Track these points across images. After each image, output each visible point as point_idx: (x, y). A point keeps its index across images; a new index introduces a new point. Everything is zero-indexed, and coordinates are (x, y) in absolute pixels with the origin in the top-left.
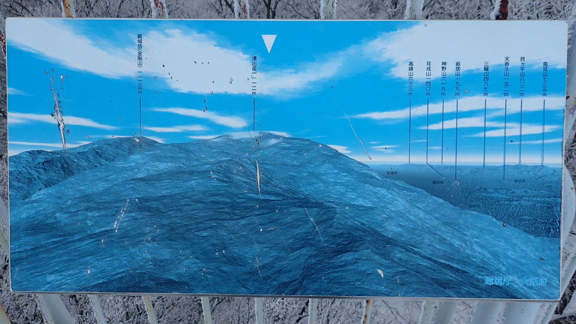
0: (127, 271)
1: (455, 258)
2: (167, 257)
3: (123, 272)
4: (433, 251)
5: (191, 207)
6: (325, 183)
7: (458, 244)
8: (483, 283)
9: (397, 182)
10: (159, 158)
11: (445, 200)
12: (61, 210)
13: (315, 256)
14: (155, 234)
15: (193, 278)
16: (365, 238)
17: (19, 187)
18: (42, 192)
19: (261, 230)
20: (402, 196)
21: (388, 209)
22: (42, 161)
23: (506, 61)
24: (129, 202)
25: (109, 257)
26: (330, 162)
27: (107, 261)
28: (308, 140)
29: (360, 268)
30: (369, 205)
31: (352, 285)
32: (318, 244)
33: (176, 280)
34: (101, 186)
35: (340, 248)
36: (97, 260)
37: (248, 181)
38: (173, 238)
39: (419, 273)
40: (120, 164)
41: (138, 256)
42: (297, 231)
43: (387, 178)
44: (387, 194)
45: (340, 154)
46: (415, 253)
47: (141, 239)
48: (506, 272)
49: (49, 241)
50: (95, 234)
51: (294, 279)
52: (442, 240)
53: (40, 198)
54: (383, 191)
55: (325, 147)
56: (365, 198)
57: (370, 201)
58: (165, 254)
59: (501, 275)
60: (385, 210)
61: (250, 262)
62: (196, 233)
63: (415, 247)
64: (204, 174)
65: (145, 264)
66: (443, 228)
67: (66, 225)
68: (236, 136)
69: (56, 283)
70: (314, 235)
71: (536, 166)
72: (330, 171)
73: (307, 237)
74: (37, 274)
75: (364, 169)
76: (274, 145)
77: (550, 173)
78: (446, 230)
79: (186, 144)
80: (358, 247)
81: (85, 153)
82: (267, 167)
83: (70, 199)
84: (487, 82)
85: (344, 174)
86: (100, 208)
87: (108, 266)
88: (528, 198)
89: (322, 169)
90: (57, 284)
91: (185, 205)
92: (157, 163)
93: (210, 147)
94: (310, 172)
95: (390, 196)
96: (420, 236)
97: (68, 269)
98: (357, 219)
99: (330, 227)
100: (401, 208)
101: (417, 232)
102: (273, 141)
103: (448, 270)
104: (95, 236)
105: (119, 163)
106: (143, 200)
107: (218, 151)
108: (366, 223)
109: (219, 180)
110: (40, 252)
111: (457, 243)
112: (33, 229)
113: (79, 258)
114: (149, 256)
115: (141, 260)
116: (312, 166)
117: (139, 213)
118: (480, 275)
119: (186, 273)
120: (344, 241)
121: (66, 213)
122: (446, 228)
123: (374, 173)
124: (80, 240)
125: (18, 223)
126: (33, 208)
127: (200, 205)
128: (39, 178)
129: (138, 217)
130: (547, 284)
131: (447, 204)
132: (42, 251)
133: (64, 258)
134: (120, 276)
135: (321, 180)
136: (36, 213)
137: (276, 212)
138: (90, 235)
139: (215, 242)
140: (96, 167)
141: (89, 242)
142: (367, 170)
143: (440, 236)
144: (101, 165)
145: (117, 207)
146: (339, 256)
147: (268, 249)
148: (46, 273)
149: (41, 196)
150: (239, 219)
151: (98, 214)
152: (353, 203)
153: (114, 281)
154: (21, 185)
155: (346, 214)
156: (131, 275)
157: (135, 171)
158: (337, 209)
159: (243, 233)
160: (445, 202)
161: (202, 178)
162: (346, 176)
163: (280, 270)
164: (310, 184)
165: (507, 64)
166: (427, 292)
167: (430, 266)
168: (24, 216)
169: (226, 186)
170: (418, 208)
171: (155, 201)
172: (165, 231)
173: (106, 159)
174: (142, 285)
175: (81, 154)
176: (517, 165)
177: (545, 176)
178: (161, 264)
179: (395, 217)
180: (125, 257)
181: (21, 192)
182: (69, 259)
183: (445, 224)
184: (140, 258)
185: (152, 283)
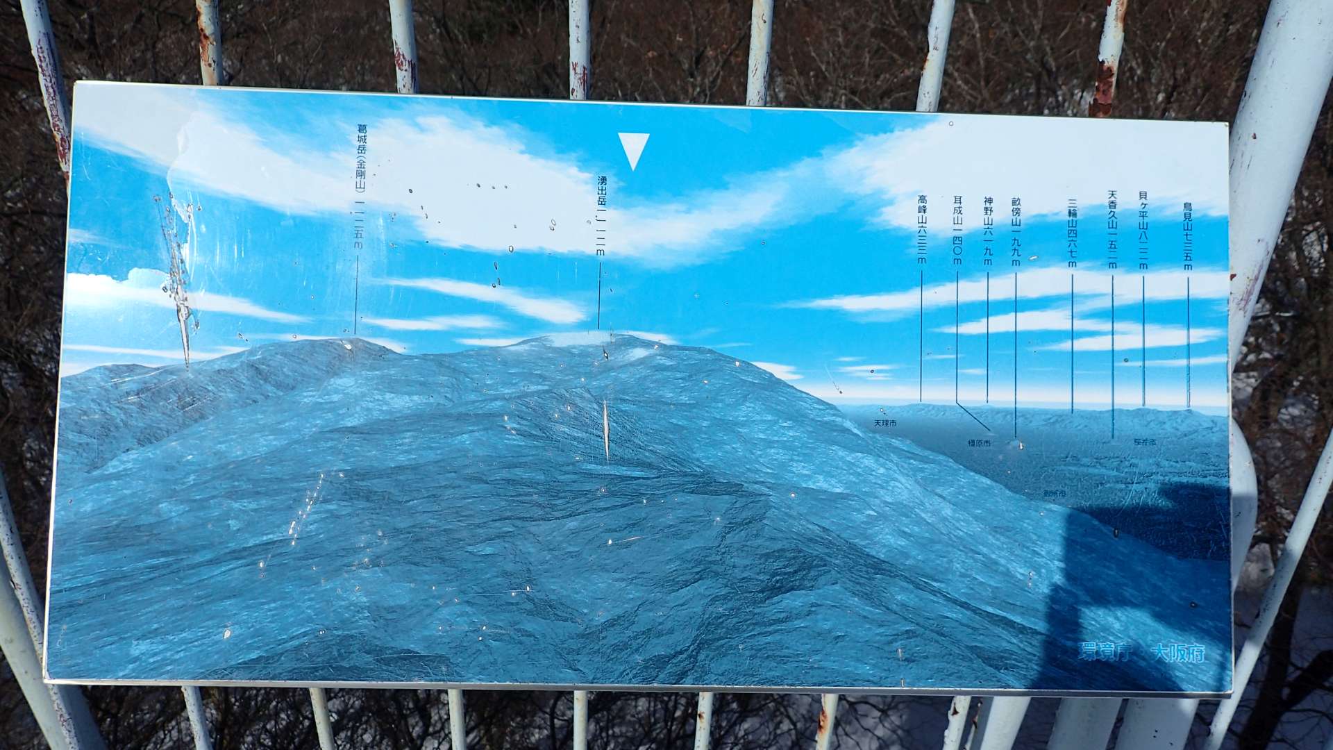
0: (313, 631)
1: (1018, 603)
2: (404, 601)
3: (305, 634)
4: (972, 589)
5: (459, 492)
6: (746, 441)
7: (1022, 574)
9: (896, 442)
10: (392, 385)
11: (996, 481)
12: (172, 495)
13: (725, 598)
14: (378, 551)
15: (460, 649)
16: (828, 559)
17: (80, 444)
18: (133, 455)
19: (610, 542)
20: (905, 472)
21: (876, 497)
22: (134, 387)
24: (323, 480)
25: (274, 601)
26: (757, 399)
27: (270, 610)
28: (710, 351)
29: (820, 624)
30: (838, 490)
31: (802, 661)
32: (730, 572)
33: (423, 653)
34: (265, 443)
35: (777, 581)
36: (248, 607)
37: (584, 435)
38: (417, 560)
39: (942, 635)
40: (308, 397)
41: (339, 598)
42: (688, 545)
43: (874, 432)
44: (874, 466)
45: (779, 382)
46: (934, 592)
47: (346, 560)
49: (141, 565)
50: (245, 549)
51: (678, 649)
52: (990, 566)
53: (125, 470)
54: (869, 461)
55: (747, 366)
56: (829, 475)
57: (840, 482)
58: (401, 593)
60: (871, 500)
62: (470, 548)
63: (936, 581)
64: (490, 420)
65: (354, 616)
66: (991, 540)
67: (180, 530)
68: (560, 340)
69: (151, 660)
70: (724, 553)
71: (1175, 412)
72: (758, 417)
73: (706, 556)
74: (109, 639)
75: (828, 414)
76: (642, 361)
77: (1206, 425)
78: (998, 543)
79: (452, 356)
80: (815, 579)
81: (231, 371)
82: (624, 407)
83: (195, 471)
85: (785, 424)
86: (258, 493)
87: (270, 622)
88: (1162, 478)
89: (743, 412)
90: (154, 662)
91: (446, 487)
92: (388, 396)
93: (505, 363)
94: (715, 418)
95: (882, 470)
96: (944, 557)
97: (182, 627)
98: (813, 519)
99: (757, 536)
100: (904, 496)
101: (938, 547)
102: (639, 353)
103: (1003, 629)
104: (245, 554)
105: (305, 394)
106: (355, 475)
107: (521, 370)
108: (834, 528)
109: (520, 433)
110: (118, 589)
111: (1021, 571)
112: (106, 538)
113: (207, 603)
114: (365, 599)
115: (347, 608)
116: (720, 405)
117: (345, 503)
119: (443, 637)
120: (785, 567)
121: (182, 502)
122: (998, 540)
123: (848, 422)
124: (212, 562)
125: (74, 523)
126: (108, 491)
127: (477, 488)
128: (126, 424)
129: (343, 513)
131: (998, 488)
132: (124, 587)
133: (173, 602)
134: (295, 643)
135: (739, 435)
136: (115, 502)
137: (642, 502)
138: (234, 551)
139: (510, 567)
140: (255, 402)
141: (231, 566)
142: (834, 415)
143: (984, 555)
144: (267, 397)
145: (297, 490)
146: (775, 599)
147: (623, 584)
148: (130, 637)
149: (129, 465)
150: (563, 517)
151: (253, 506)
152: (804, 485)
153: (282, 654)
154: (84, 439)
155: (790, 508)
156: (321, 640)
157: (341, 412)
158: (771, 498)
159: (571, 549)
160: (994, 484)
161: (486, 429)
162: (790, 428)
163: (649, 630)
164: (715, 444)
165: (1112, 204)
166: (960, 678)
167: (965, 621)
168: (88, 507)
169: (536, 447)
170: (940, 496)
171: (381, 476)
172: (401, 544)
173: (278, 386)
174: (345, 664)
175: (222, 374)
176: (1139, 409)
177: (1196, 431)
178: (389, 616)
179: (892, 516)
180: (310, 600)
181: (85, 455)
182: (184, 606)
183: (995, 530)
184: (343, 603)
185: (369, 658)
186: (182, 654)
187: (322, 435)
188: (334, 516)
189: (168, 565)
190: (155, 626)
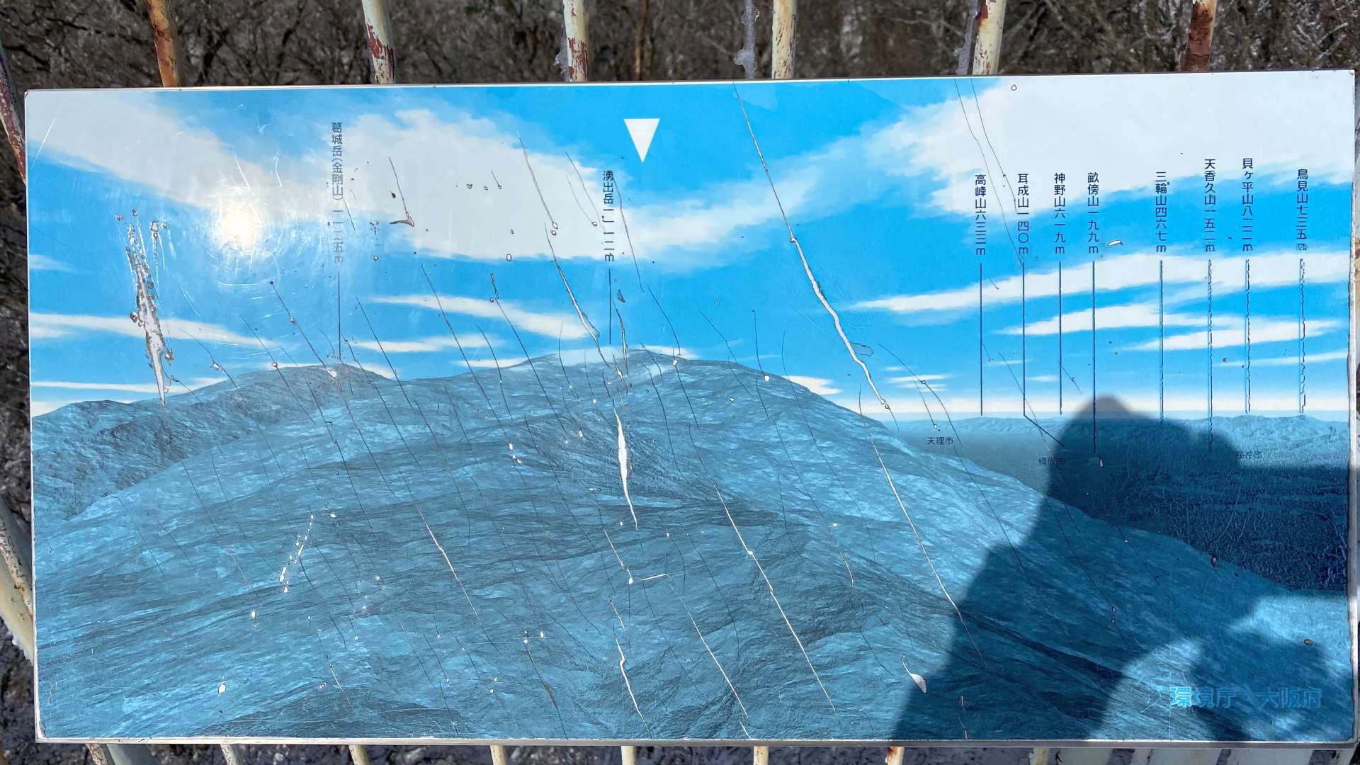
0: (312, 685)
1: (1099, 643)
2: (406, 651)
3: (303, 689)
4: (1045, 628)
5: (463, 531)
6: (779, 465)
7: (1103, 610)
8: (1169, 702)
9: (953, 463)
10: (387, 416)
11: (1072, 504)
12: (155, 542)
13: (762, 642)
14: (376, 597)
15: (470, 702)
16: (878, 596)
17: (56, 489)
18: (110, 500)
19: (631, 581)
20: (965, 496)
21: (933, 526)
22: (108, 426)
23: (1209, 169)
24: (315, 522)
25: (269, 653)
26: (790, 418)
27: (266, 663)
28: (737, 366)
29: (869, 671)
30: (885, 519)
31: (851, 712)
32: (765, 612)
33: (430, 707)
34: (249, 484)
35: (820, 623)
36: (242, 660)
37: (598, 463)
38: (420, 606)
39: (1012, 680)
40: (293, 430)
41: (336, 648)
42: (720, 581)
43: (926, 451)
44: (929, 490)
45: (815, 397)
46: (1006, 632)
47: (346, 607)
48: (1223, 675)
49: (128, 617)
50: (234, 598)
51: (710, 699)
52: (1065, 601)
53: (105, 515)
54: (922, 484)
55: (778, 381)
56: (875, 501)
57: (888, 509)
58: (402, 643)
59: (1210, 682)
60: (926, 529)
61: (605, 659)
62: (476, 592)
63: (1003, 619)
64: (493, 449)
65: (354, 669)
66: (1067, 571)
67: (165, 578)
69: (144, 717)
70: (757, 592)
71: (1285, 419)
72: (791, 438)
73: (738, 595)
74: (100, 696)
75: (873, 432)
76: (661, 377)
77: (1321, 433)
78: (1075, 575)
79: (450, 380)
80: (865, 617)
81: (209, 405)
82: (642, 430)
83: (176, 516)
84: (1163, 218)
85: (823, 445)
86: (245, 537)
87: (266, 676)
88: (1269, 496)
89: (771, 435)
90: (148, 720)
91: (448, 525)
92: (379, 427)
93: (507, 386)
94: (744, 440)
95: (938, 495)
96: (1013, 592)
97: (173, 683)
98: (859, 551)
99: (794, 571)
100: (965, 524)
101: (1005, 580)
102: (655, 370)
103: (1082, 672)
104: (234, 603)
105: (289, 427)
106: (344, 515)
107: (527, 393)
108: (882, 561)
109: (526, 462)
110: (105, 643)
111: (1103, 607)
112: (90, 590)
113: (200, 656)
114: (365, 650)
115: (346, 659)
116: (749, 425)
117: (338, 546)
118: (1158, 683)
119: (452, 689)
120: (828, 606)
121: (167, 550)
122: (1076, 572)
123: (896, 440)
124: (201, 613)
125: (56, 574)
126: (88, 538)
127: (484, 525)
128: (102, 467)
129: (337, 557)
130: (1323, 703)
131: (1075, 512)
132: (111, 640)
133: (164, 656)
134: (294, 697)
135: (771, 459)
136: (96, 550)
137: (665, 536)
138: (224, 601)
139: (522, 611)
140: (236, 437)
141: (221, 617)
142: (879, 433)
143: (1060, 590)
144: (248, 432)
145: (286, 533)
146: (818, 643)
147: (647, 628)
148: (121, 693)
149: (109, 511)
150: (578, 555)
151: (241, 551)
152: (848, 514)
153: (281, 709)
154: (60, 483)
155: (831, 538)
156: (321, 695)
157: (329, 446)
158: (811, 529)
159: (588, 590)
160: (1069, 508)
161: (489, 460)
162: (829, 448)
163: (678, 679)
164: (745, 469)
165: (1210, 176)
167: (1037, 664)
168: (68, 557)
169: (545, 477)
170: (1007, 523)
171: (376, 516)
172: (400, 589)
173: (259, 418)
174: (347, 719)
175: (200, 407)
176: (1242, 417)
177: (1310, 441)
178: (393, 668)
179: (950, 546)
180: (307, 651)
181: (62, 500)
182: (175, 659)
183: (1075, 560)
184: (342, 654)
185: (374, 713)
186: (176, 711)
187: (312, 471)
188: (327, 560)
189: (156, 616)
190: (147, 681)
